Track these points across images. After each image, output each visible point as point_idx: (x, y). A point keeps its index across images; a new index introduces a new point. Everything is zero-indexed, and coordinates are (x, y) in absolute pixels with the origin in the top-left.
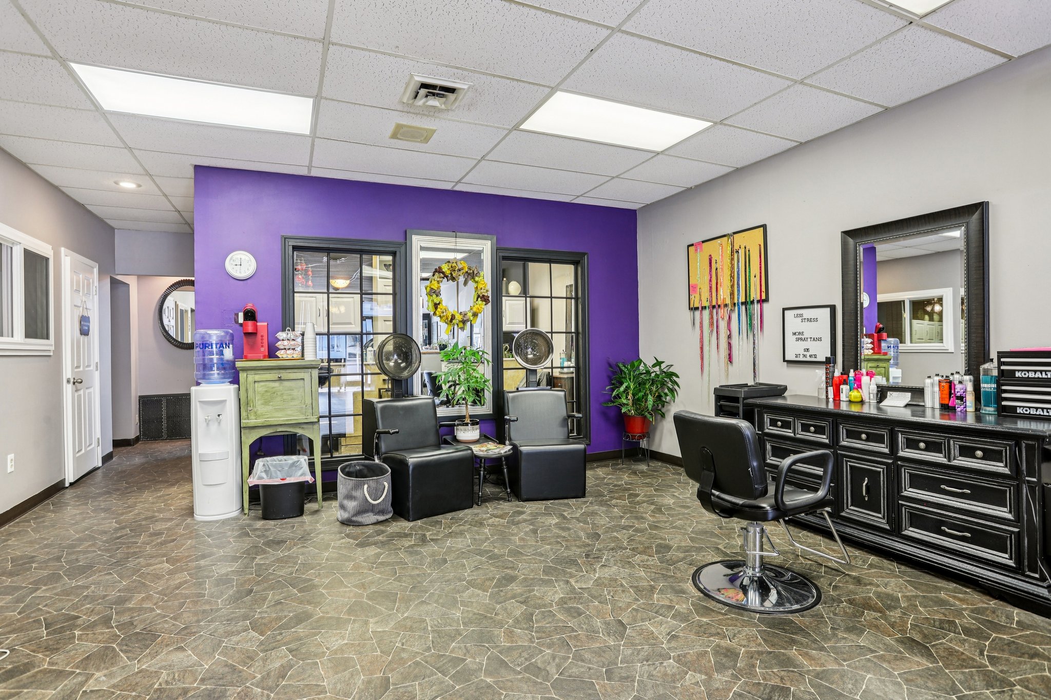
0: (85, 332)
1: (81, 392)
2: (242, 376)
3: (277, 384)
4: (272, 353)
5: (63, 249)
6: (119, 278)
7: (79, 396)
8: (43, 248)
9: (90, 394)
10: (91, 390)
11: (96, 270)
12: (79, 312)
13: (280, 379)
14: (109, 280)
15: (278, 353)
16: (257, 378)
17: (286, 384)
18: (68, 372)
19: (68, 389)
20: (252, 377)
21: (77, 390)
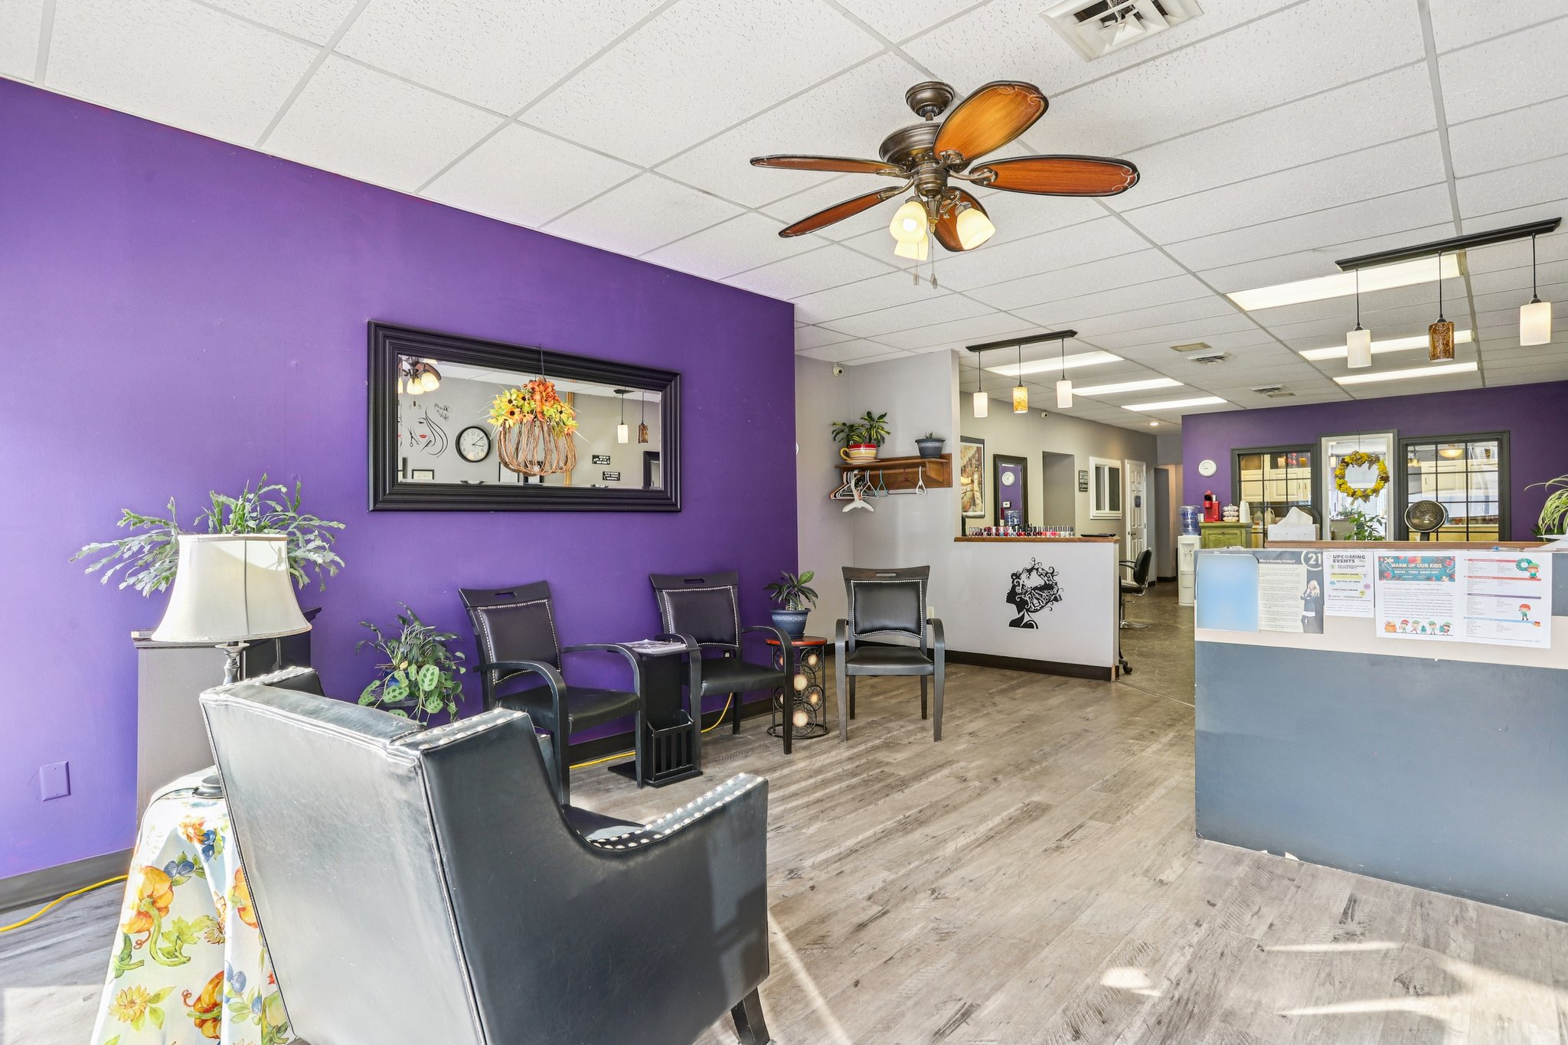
0: (1138, 505)
1: (1136, 540)
2: (1203, 531)
3: (1221, 536)
4: (1221, 518)
5: (1126, 461)
6: (1161, 467)
7: (1135, 542)
8: (1116, 464)
9: (1141, 542)
10: (1142, 540)
11: (1144, 467)
12: (1135, 494)
13: (1223, 534)
14: (1153, 471)
15: (1224, 519)
16: (1210, 532)
17: (1227, 536)
18: (1128, 529)
19: (1129, 538)
20: (1208, 532)
21: (1134, 539)
